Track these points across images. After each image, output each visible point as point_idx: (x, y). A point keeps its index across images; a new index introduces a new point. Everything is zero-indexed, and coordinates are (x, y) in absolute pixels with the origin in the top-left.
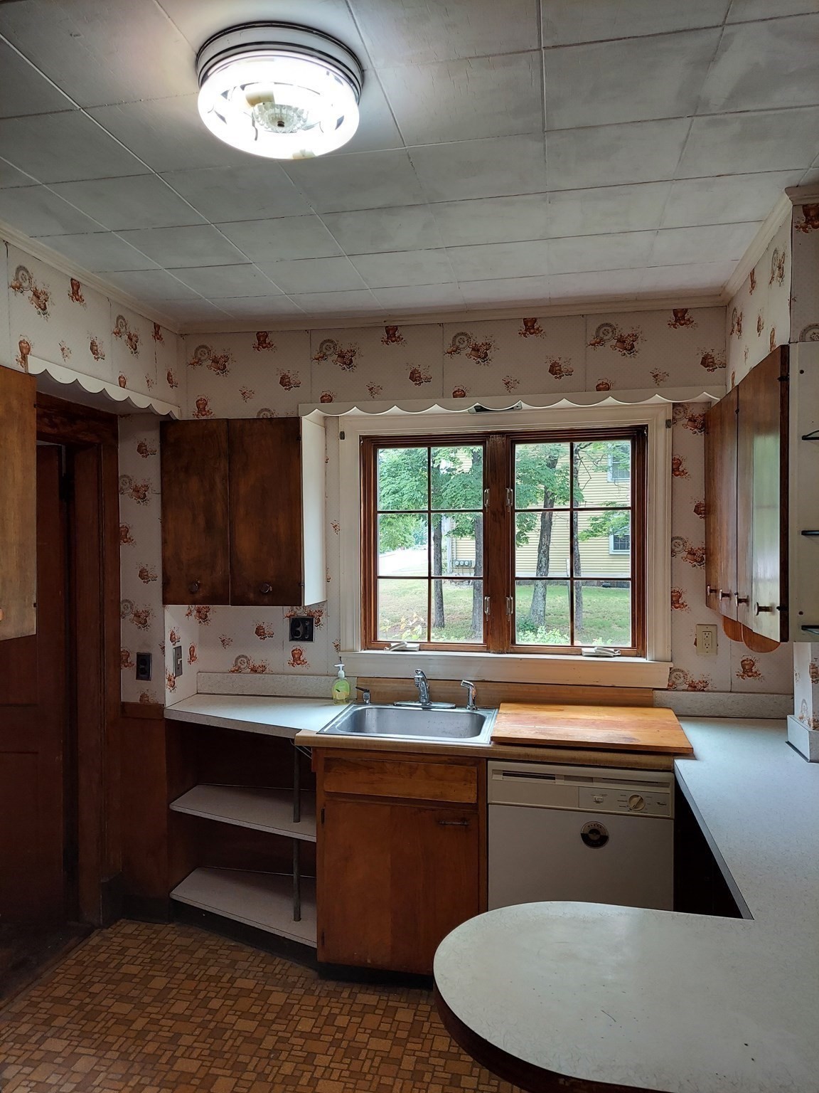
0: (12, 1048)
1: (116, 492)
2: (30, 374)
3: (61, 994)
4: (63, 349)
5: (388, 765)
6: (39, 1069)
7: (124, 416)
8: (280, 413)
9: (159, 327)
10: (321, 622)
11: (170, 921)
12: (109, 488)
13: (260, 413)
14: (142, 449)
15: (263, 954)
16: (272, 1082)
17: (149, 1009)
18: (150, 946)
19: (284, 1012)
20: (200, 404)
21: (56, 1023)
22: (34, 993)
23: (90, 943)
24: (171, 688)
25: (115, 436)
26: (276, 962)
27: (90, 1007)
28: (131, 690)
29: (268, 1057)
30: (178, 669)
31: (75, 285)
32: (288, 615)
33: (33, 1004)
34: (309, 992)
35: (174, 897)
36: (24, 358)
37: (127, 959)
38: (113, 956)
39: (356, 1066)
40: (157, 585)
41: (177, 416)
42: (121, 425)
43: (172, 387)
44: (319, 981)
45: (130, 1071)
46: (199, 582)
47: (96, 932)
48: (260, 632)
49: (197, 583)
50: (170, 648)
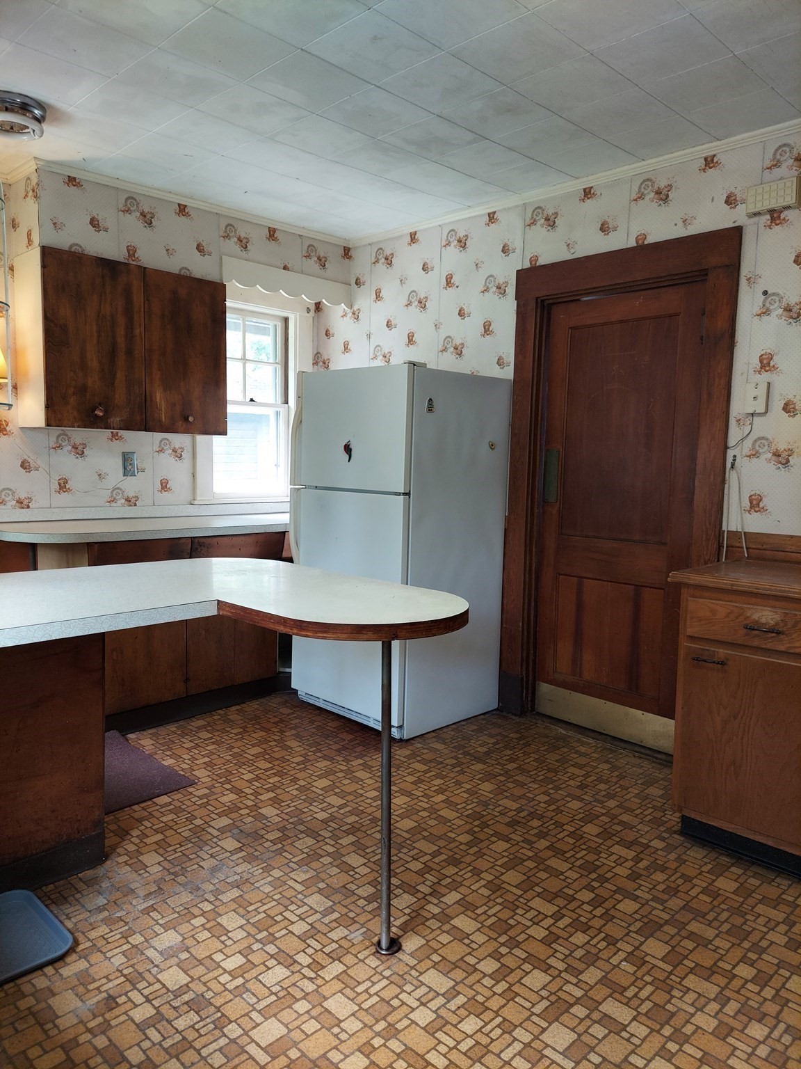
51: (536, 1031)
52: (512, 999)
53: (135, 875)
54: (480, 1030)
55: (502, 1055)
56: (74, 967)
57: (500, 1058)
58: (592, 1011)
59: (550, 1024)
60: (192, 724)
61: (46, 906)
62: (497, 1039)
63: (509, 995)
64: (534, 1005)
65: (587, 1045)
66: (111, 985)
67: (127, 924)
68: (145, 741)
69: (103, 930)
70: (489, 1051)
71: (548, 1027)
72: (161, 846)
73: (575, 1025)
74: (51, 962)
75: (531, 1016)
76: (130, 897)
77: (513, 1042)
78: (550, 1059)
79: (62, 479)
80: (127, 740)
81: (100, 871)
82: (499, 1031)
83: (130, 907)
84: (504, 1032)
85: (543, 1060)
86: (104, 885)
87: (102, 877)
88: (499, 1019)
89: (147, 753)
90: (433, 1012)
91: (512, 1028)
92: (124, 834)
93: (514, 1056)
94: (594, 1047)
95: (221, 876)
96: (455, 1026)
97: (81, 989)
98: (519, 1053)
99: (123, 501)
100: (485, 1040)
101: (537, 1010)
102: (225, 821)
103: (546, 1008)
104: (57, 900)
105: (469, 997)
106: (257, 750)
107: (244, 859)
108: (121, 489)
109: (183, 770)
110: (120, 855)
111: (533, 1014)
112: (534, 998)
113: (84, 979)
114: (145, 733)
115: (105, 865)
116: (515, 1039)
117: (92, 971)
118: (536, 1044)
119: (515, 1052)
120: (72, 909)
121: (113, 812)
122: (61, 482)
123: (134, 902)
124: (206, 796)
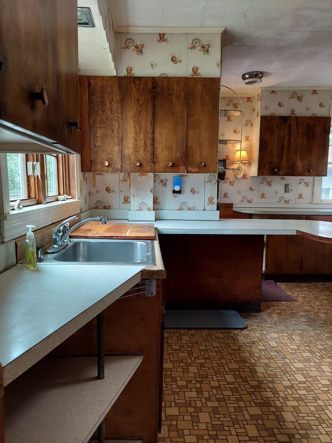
53: (269, 318)
56: (245, 332)
60: (302, 285)
61: (241, 317)
66: (254, 339)
67: (263, 328)
68: (283, 286)
69: (256, 327)
72: (279, 314)
74: (240, 329)
76: (265, 323)
79: (263, 193)
80: (277, 284)
81: (258, 314)
83: (265, 325)
86: (258, 318)
87: (258, 316)
89: (282, 289)
92: (268, 308)
95: (297, 326)
97: (246, 337)
99: (284, 202)
102: (304, 313)
104: (245, 317)
106: (325, 297)
107: (307, 325)
108: (283, 197)
109: (293, 296)
110: (265, 312)
113: (247, 336)
114: (283, 283)
115: (260, 313)
117: (250, 334)
120: (248, 320)
121: (266, 301)
122: (262, 194)
123: (266, 324)
124: (299, 305)
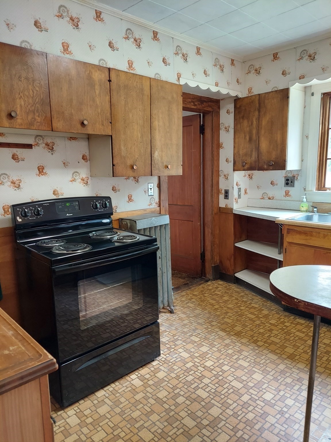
0: (179, 302)
1: (218, 129)
2: (180, 85)
3: (196, 294)
4: (193, 74)
5: (314, 233)
6: (185, 309)
7: (222, 99)
8: (281, 87)
9: (233, 60)
10: (298, 179)
11: (235, 283)
12: (216, 129)
13: (273, 89)
14: (228, 112)
15: (264, 299)
16: (255, 332)
17: (221, 304)
18: (226, 288)
19: (266, 316)
20: (249, 90)
21: (192, 300)
22: (188, 292)
23: (208, 284)
24: (236, 203)
25: (219, 108)
26: (268, 303)
27: (203, 299)
28: (223, 203)
29: (256, 326)
30: (239, 196)
31: (198, 49)
32: (284, 176)
33: (188, 294)
34: (278, 313)
35: (236, 276)
36: (179, 79)
37: (218, 290)
38: (213, 288)
39: (287, 337)
40: (232, 164)
41: (240, 96)
42: (221, 103)
43: (239, 84)
44: (283, 311)
45: (210, 317)
46: (246, 162)
47: (210, 281)
48: (272, 183)
49: (245, 162)
50: (236, 188)
51: (224, 414)
52: (234, 427)
54: (246, 414)
55: (237, 404)
57: (237, 403)
58: (200, 422)
59: (218, 416)
62: (239, 410)
63: (235, 430)
64: (225, 425)
65: (205, 408)
70: (242, 406)
71: (219, 415)
73: (208, 416)
75: (226, 420)
77: (233, 409)
78: (219, 403)
82: (239, 413)
84: (237, 413)
85: (222, 403)
88: (239, 418)
90: (267, 421)
91: (234, 415)
93: (232, 404)
94: (202, 407)
96: (257, 415)
98: (230, 405)
100: (244, 410)
101: (223, 422)
103: (219, 424)
105: (253, 429)
111: (225, 421)
112: (224, 429)
116: (232, 410)
118: (224, 408)
119: (232, 406)
